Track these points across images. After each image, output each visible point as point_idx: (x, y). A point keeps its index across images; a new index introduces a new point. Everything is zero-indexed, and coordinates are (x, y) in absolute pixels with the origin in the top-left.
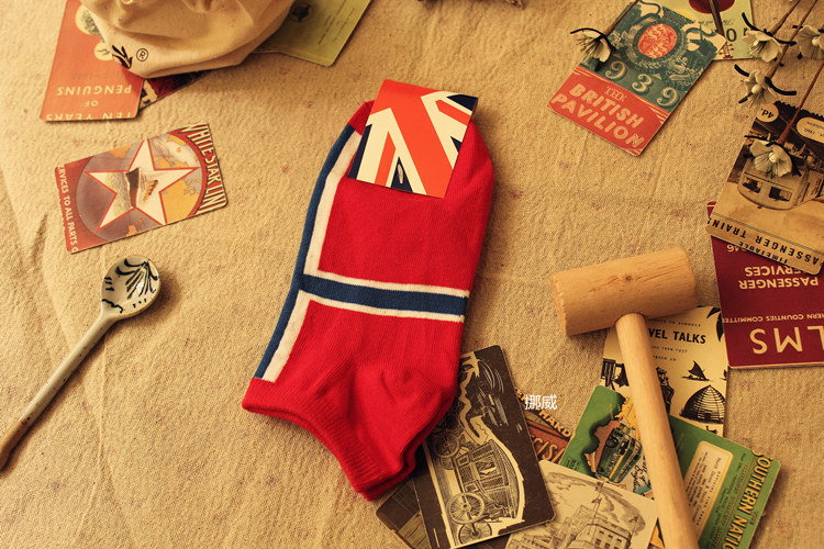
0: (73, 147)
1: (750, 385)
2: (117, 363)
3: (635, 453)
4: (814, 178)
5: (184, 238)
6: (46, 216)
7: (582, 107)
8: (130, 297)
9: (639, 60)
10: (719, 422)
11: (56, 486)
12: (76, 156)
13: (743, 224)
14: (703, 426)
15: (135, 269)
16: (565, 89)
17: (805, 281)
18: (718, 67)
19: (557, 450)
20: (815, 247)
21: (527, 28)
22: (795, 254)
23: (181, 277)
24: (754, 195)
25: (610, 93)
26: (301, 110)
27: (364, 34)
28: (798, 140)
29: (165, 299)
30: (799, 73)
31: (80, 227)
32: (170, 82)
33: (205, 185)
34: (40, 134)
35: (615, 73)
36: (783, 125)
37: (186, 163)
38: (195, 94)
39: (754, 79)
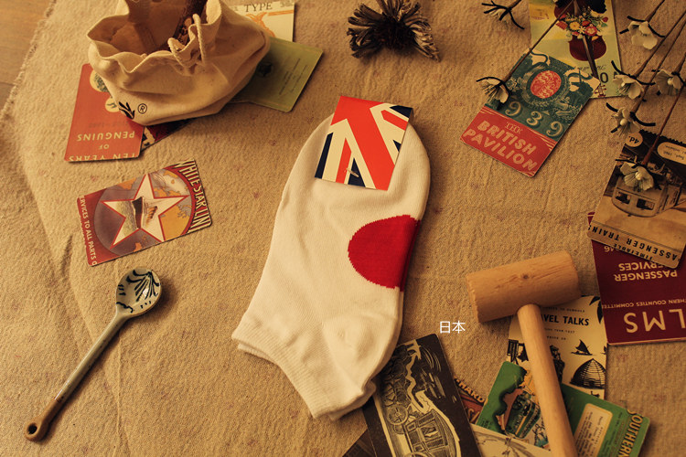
0: (91, 182)
1: (625, 358)
2: (130, 352)
3: (535, 414)
4: (672, 191)
5: (179, 252)
6: (71, 237)
7: (488, 139)
8: (138, 300)
9: (531, 100)
10: (600, 388)
11: (85, 450)
12: (93, 189)
13: (617, 230)
14: (588, 391)
15: (142, 277)
16: (474, 125)
17: (667, 274)
18: (594, 104)
19: (474, 413)
20: (674, 246)
21: (443, 77)
22: (658, 252)
23: (177, 283)
24: (624, 206)
25: (510, 126)
26: (267, 147)
27: (315, 86)
28: (659, 161)
29: (166, 300)
30: (659, 106)
31: (98, 246)
32: (164, 129)
33: (194, 210)
34: (64, 172)
35: (513, 111)
36: (646, 150)
37: (178, 192)
38: (184, 137)
39: (621, 114)
